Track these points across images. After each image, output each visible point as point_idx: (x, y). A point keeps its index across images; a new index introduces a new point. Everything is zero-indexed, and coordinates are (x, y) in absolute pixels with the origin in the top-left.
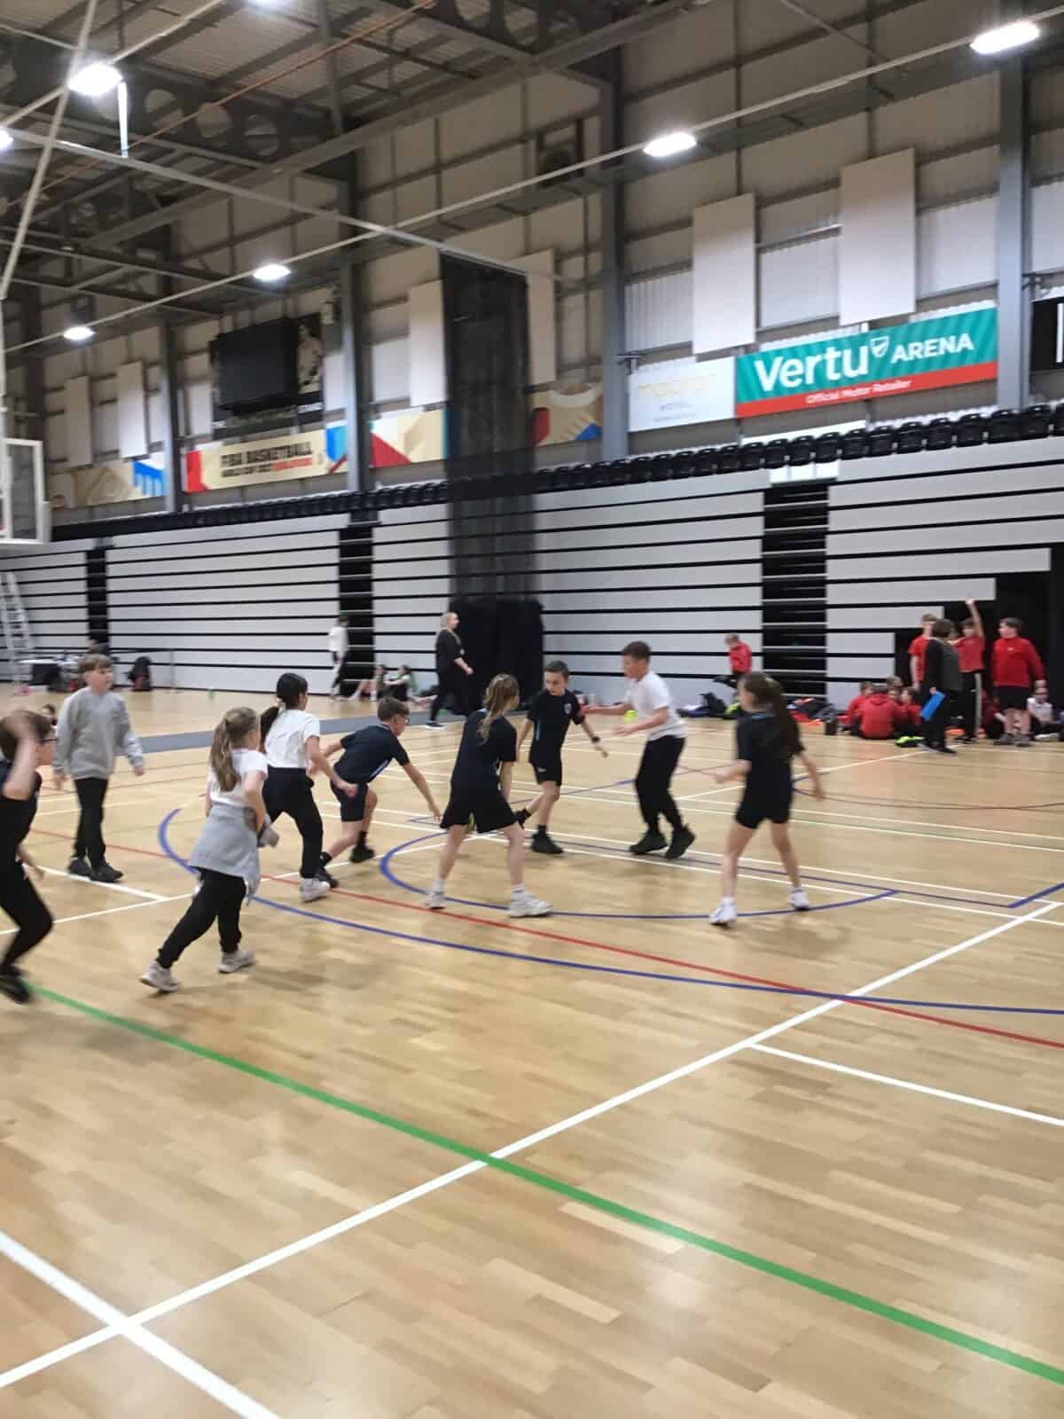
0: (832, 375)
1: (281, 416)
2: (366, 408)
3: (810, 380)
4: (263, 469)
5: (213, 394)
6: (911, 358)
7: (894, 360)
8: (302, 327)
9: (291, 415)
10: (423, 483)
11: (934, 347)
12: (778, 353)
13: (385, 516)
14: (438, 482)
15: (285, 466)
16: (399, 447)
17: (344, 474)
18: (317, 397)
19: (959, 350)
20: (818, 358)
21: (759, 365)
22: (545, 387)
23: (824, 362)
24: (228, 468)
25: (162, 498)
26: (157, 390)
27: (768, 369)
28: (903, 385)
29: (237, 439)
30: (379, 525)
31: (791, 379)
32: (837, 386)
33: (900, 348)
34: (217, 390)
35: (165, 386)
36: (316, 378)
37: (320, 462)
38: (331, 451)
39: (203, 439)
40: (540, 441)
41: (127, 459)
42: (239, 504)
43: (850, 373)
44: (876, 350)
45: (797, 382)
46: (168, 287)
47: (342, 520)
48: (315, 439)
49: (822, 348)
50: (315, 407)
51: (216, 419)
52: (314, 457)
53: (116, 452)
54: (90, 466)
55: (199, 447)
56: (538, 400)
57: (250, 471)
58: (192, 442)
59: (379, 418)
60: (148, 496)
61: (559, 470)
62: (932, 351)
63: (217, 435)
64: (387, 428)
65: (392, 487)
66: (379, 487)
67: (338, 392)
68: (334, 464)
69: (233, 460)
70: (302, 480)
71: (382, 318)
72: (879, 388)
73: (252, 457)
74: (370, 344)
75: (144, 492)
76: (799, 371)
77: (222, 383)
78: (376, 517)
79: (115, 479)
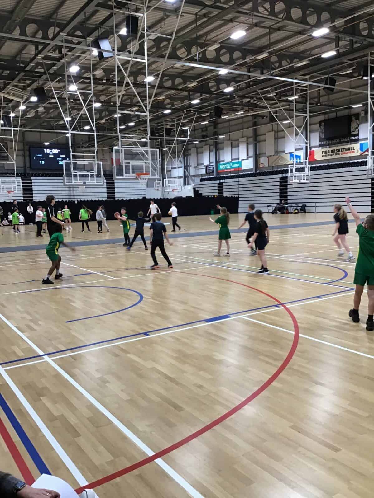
1: (344, 140)
8: (353, 117)
9: (347, 140)
15: (345, 153)
18: (357, 135)
29: (327, 147)
36: (357, 130)
37: (358, 152)
39: (315, 147)
41: (287, 153)
48: (357, 146)
51: (320, 141)
52: (355, 151)
53: (284, 151)
54: (273, 155)
57: (332, 155)
63: (320, 146)
68: (362, 152)
69: (326, 152)
70: (350, 157)
79: (283, 159)
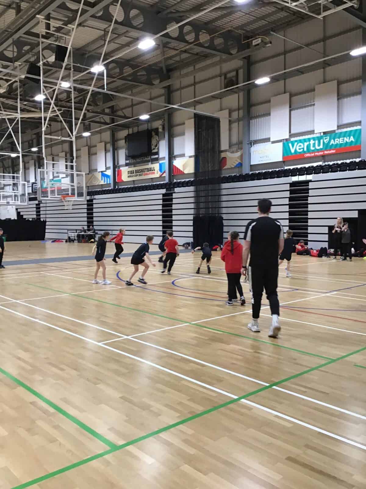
0: (312, 148)
1: (146, 159)
2: (171, 157)
3: (305, 150)
4: (140, 175)
5: (126, 152)
6: (336, 143)
7: (331, 144)
8: (153, 132)
9: (149, 159)
10: (188, 180)
11: (343, 140)
12: (296, 141)
13: (176, 190)
14: (193, 179)
15: (147, 174)
16: (181, 169)
17: (165, 177)
18: (157, 153)
19: (350, 141)
20: (308, 143)
21: (290, 145)
22: (225, 151)
23: (310, 144)
24: (129, 175)
25: (110, 184)
26: (109, 151)
27: (293, 146)
28: (334, 151)
29: (133, 166)
30: (175, 193)
31: (300, 149)
32: (313, 152)
33: (332, 140)
34: (127, 151)
35: (111, 149)
36: (157, 148)
37: (157, 173)
38: (160, 170)
39: (122, 166)
40: (224, 167)
41: (99, 172)
42: (132, 186)
43: (317, 148)
44: (325, 141)
45: (302, 150)
46: (113, 121)
47: (164, 191)
48: (156, 166)
49: (309, 140)
50: (156, 156)
51: (126, 160)
52: (156, 171)
53: (96, 170)
54: (88, 174)
55: (121, 168)
56: (223, 155)
57: (136, 176)
58: (119, 167)
59: (175, 160)
60: (106, 183)
61: (229, 176)
62: (342, 141)
63: (127, 165)
64: (178, 163)
65: (179, 181)
66: (175, 181)
67: (163, 152)
68: (161, 174)
69: (132, 172)
70: (152, 179)
71: (177, 129)
72: (326, 152)
73: (137, 171)
74: (173, 138)
75: (104, 182)
76: (302, 147)
77: (128, 149)
78: (174, 190)
79: (95, 178)
